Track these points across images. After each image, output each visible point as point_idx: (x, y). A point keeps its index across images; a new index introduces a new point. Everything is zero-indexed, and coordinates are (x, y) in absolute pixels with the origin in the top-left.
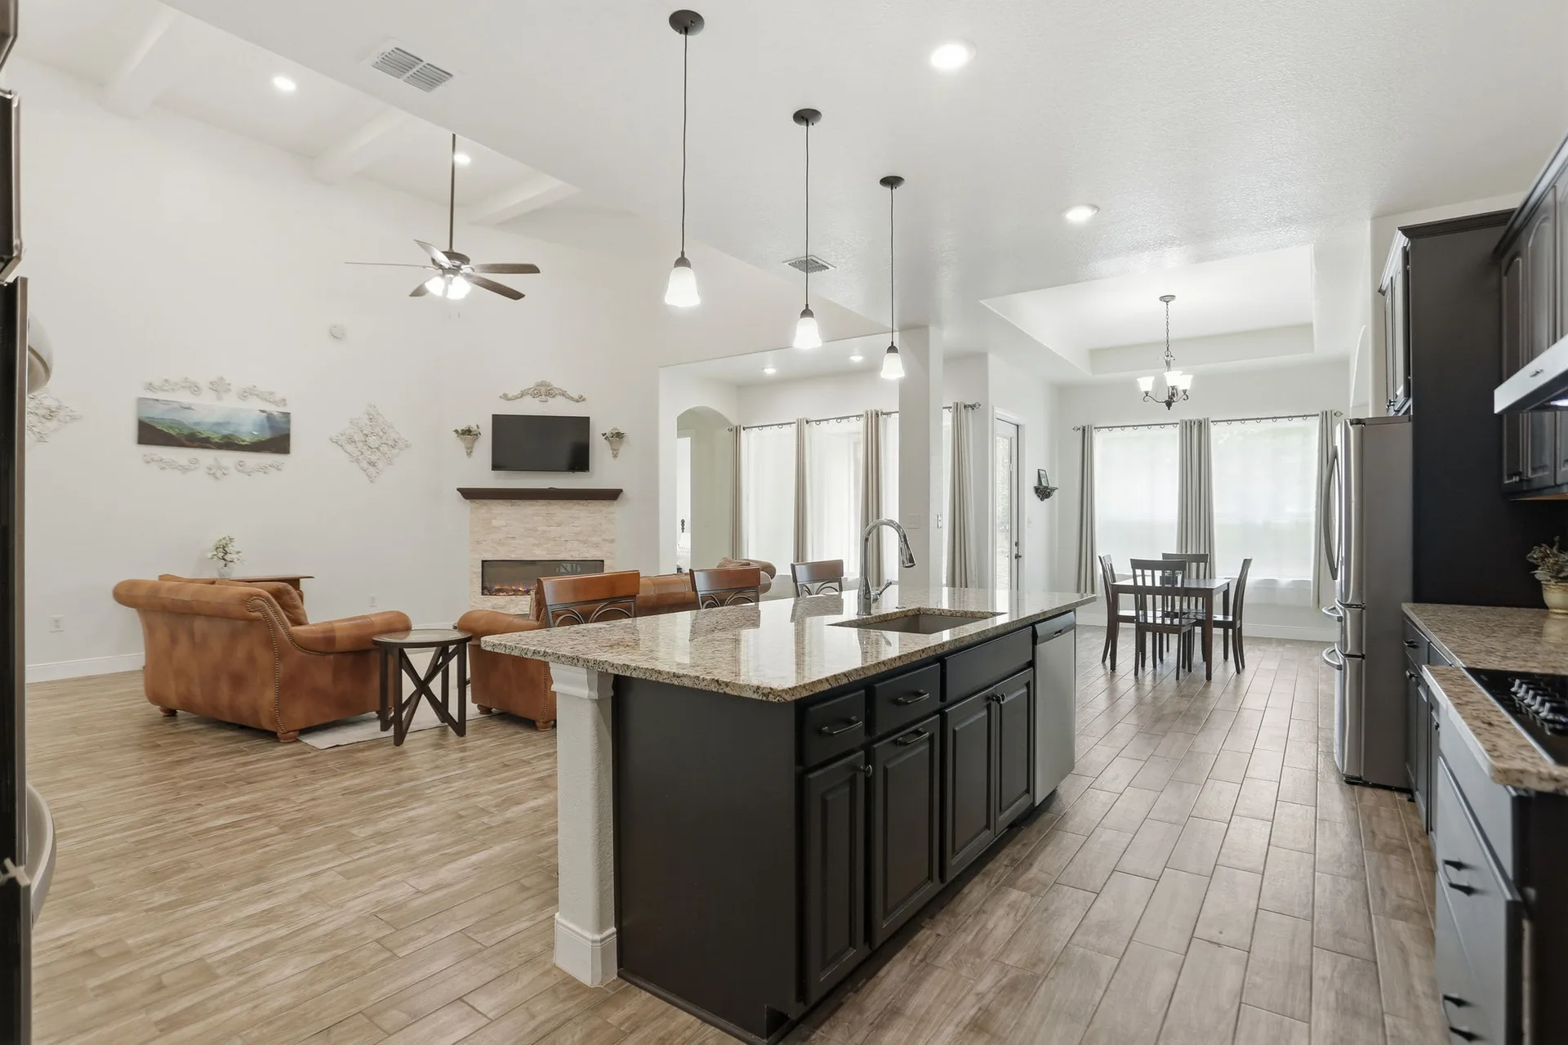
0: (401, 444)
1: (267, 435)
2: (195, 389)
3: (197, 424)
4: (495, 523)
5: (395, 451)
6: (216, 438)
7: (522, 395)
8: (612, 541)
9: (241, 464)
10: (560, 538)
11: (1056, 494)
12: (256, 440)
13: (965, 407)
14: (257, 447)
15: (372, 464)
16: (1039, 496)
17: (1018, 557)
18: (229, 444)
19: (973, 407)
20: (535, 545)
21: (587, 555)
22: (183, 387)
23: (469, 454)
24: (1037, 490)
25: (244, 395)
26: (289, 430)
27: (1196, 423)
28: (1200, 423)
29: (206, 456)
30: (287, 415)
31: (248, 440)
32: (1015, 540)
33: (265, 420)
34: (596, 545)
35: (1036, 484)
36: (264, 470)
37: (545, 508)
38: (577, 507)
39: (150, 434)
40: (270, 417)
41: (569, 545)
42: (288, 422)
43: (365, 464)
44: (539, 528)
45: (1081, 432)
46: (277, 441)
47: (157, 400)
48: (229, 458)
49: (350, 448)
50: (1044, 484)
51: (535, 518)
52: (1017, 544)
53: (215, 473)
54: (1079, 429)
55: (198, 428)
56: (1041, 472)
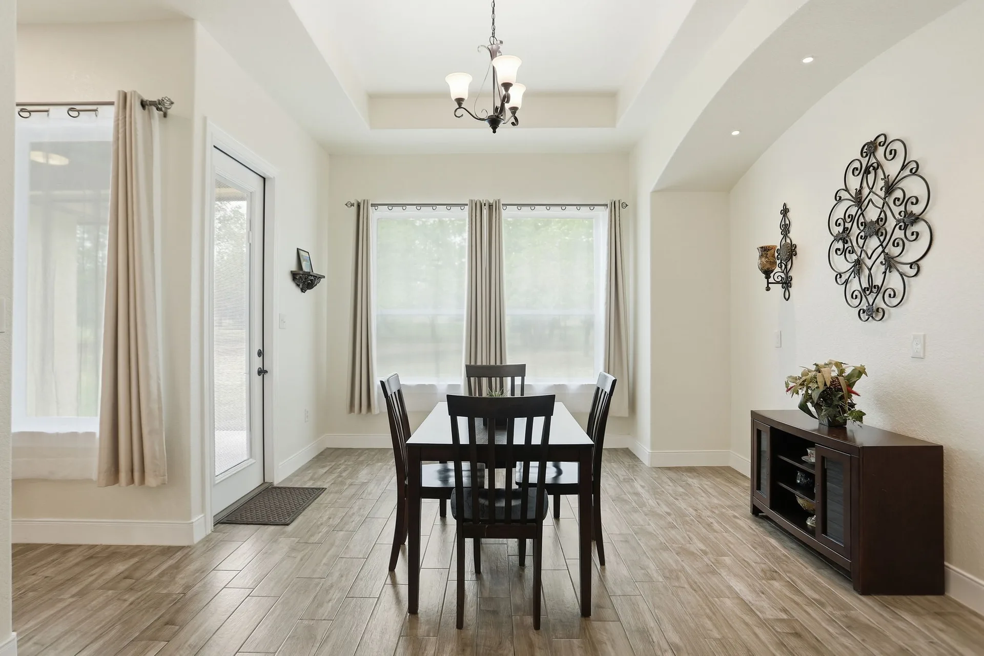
11: (322, 285)
13: (144, 104)
16: (298, 285)
17: (262, 372)
19: (159, 105)
24: (294, 276)
27: (487, 205)
28: (490, 206)
32: (257, 346)
35: (293, 267)
45: (354, 209)
50: (306, 268)
52: (261, 353)
54: (352, 205)
56: (302, 253)
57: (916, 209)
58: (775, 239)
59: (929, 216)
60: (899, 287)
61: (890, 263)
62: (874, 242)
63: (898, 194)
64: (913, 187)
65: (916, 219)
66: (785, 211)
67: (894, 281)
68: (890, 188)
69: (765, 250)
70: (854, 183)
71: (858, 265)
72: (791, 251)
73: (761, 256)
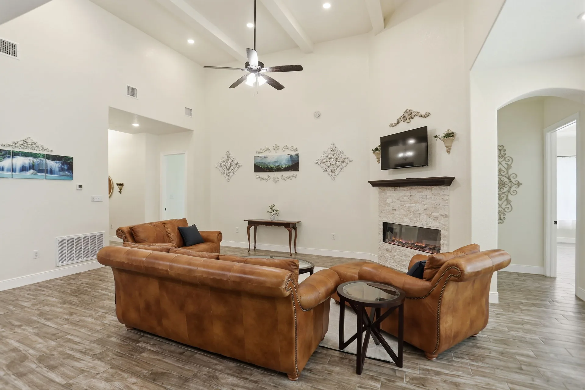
0: (347, 161)
1: (290, 164)
2: (268, 150)
3: (269, 163)
4: (388, 200)
5: (344, 164)
6: (274, 167)
7: (398, 122)
8: (446, 216)
9: (283, 176)
10: (417, 211)
12: (287, 166)
14: (287, 169)
15: (333, 172)
18: (279, 169)
20: (405, 215)
21: (430, 225)
22: (266, 150)
25: (284, 149)
26: (298, 161)
29: (272, 174)
30: (297, 155)
31: (284, 166)
33: (290, 158)
34: (436, 219)
36: (290, 178)
37: (408, 191)
38: (426, 191)
39: (258, 168)
40: (291, 156)
41: (421, 217)
42: (298, 157)
43: (329, 172)
44: (407, 205)
46: (294, 166)
47: (258, 156)
48: (279, 174)
49: (323, 165)
51: (405, 198)
53: (276, 181)
55: (269, 164)
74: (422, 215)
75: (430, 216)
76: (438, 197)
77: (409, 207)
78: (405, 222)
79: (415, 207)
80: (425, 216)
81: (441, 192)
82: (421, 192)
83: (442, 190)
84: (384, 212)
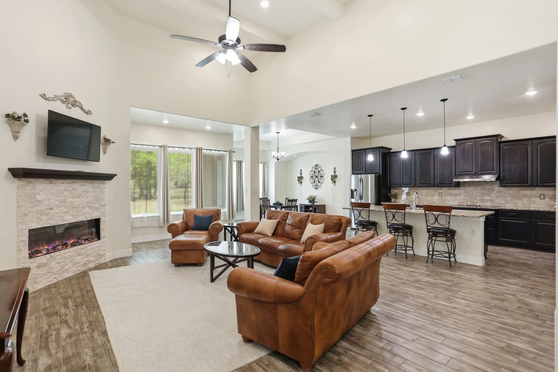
4: (39, 198)
8: (104, 206)
10: (80, 205)
23: (16, 138)
34: (98, 210)
37: (71, 185)
38: (88, 185)
41: (84, 210)
44: (68, 200)
51: (65, 193)
57: (323, 176)
58: (299, 175)
59: (324, 177)
60: (320, 185)
61: (319, 182)
62: (317, 179)
63: (320, 173)
64: (322, 172)
65: (322, 177)
66: (301, 171)
67: (319, 184)
68: (319, 172)
69: (298, 177)
70: (314, 170)
71: (314, 182)
72: (302, 178)
73: (298, 178)
74: (84, 208)
75: (91, 208)
76: (97, 189)
77: (71, 203)
78: (67, 220)
79: (77, 201)
80: (87, 208)
81: (101, 186)
82: (85, 186)
83: (101, 184)
84: (30, 214)
